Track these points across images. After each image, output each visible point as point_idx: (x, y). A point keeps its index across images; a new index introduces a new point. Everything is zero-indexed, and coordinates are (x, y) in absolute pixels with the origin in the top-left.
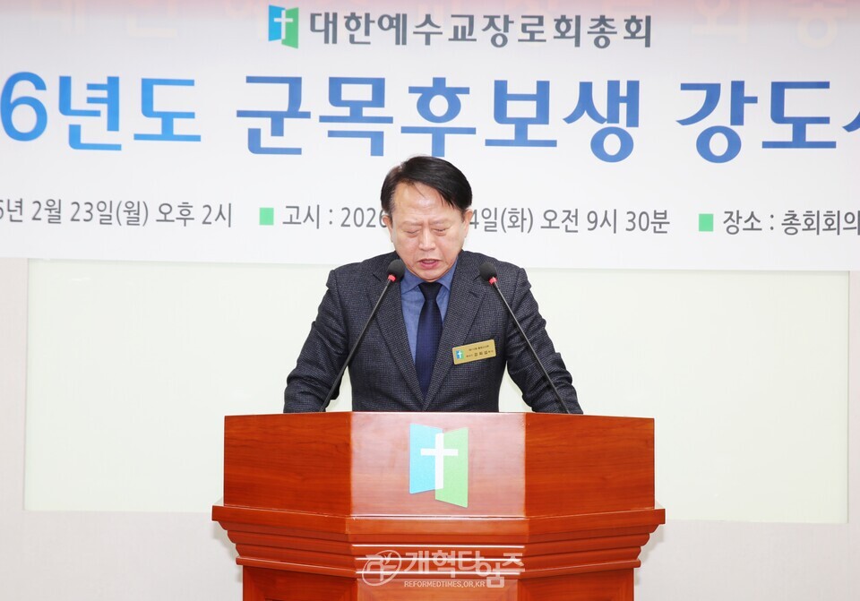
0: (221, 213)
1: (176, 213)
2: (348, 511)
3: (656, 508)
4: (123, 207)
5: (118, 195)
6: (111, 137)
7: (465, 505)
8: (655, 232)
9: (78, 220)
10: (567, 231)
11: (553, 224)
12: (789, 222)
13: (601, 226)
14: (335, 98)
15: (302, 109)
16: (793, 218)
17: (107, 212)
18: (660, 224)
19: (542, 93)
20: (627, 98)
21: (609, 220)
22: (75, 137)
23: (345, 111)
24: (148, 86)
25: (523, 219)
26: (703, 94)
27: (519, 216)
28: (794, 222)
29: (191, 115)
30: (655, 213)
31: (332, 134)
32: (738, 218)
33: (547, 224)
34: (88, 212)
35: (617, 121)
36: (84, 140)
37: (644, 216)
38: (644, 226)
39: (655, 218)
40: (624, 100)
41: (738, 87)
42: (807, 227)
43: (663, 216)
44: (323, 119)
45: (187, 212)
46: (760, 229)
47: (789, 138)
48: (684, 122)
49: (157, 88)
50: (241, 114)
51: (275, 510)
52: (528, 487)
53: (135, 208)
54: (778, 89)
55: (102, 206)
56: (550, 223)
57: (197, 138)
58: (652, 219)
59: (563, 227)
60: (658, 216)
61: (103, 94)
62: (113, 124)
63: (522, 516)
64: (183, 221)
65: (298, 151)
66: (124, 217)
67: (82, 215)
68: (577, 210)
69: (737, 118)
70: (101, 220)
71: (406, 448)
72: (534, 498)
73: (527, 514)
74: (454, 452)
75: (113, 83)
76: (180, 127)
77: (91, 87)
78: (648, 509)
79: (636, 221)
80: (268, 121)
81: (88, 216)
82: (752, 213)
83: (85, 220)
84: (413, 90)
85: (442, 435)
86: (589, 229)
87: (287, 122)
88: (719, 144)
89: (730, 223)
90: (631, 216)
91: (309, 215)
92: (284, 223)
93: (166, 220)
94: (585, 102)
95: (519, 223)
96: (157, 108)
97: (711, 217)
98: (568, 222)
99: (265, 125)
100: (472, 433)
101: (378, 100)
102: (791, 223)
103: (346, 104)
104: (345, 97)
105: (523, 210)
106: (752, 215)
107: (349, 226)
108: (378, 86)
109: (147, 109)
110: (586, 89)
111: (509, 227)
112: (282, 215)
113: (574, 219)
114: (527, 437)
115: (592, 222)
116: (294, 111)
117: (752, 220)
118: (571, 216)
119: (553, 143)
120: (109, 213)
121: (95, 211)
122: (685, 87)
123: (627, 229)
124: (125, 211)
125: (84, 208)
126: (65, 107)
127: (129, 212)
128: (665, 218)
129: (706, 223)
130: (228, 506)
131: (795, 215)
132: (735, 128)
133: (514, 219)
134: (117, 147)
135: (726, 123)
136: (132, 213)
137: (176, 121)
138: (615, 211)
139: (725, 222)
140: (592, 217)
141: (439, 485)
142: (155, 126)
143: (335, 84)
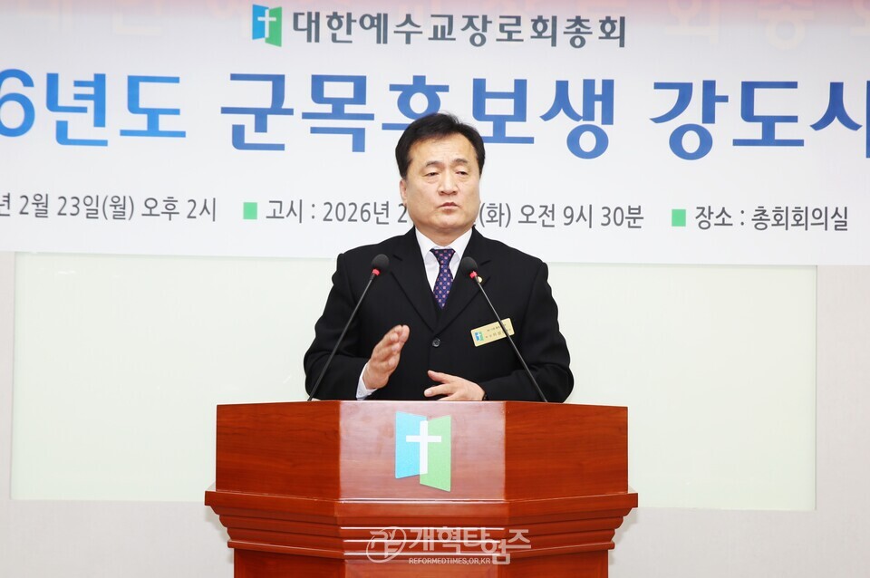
0: (205, 207)
1: (161, 208)
2: (337, 496)
3: (629, 492)
4: (109, 202)
5: (105, 189)
6: (98, 133)
7: (448, 488)
8: (629, 226)
9: (65, 214)
10: (544, 226)
11: (531, 219)
12: (758, 217)
13: (577, 221)
14: (318, 96)
15: (285, 105)
16: (762, 214)
17: (94, 206)
18: (635, 219)
19: (520, 91)
20: (602, 96)
21: (584, 216)
22: (62, 133)
23: (328, 108)
24: (134, 83)
25: (501, 214)
26: (675, 93)
27: (497, 211)
28: (764, 217)
29: (176, 112)
30: (630, 209)
31: (314, 130)
32: (710, 213)
33: (524, 219)
34: (75, 206)
35: (593, 119)
36: (71, 136)
37: (619, 212)
38: (619, 221)
39: (630, 213)
40: (598, 98)
41: (709, 86)
42: (776, 223)
43: (637, 211)
44: (306, 116)
45: (172, 207)
46: (731, 225)
47: (759, 136)
48: (657, 120)
49: (142, 85)
50: (225, 110)
51: (266, 495)
52: (508, 472)
53: (121, 202)
54: (748, 89)
55: (88, 201)
56: (528, 218)
57: (182, 134)
58: (626, 214)
59: (540, 221)
60: (632, 211)
61: (90, 91)
62: (100, 120)
63: (502, 499)
64: (168, 215)
65: (281, 147)
66: (110, 211)
67: (69, 209)
68: (553, 205)
69: (709, 116)
70: (88, 214)
71: (392, 435)
72: (513, 482)
73: (507, 498)
74: (438, 439)
75: (100, 81)
76: (165, 123)
77: (78, 84)
78: (622, 493)
79: (611, 216)
80: (251, 118)
81: (75, 210)
82: (724, 208)
83: (72, 214)
84: (393, 88)
85: (426, 422)
86: (566, 224)
87: (271, 118)
88: (691, 142)
89: (702, 218)
90: (606, 212)
91: (292, 209)
92: (268, 217)
93: (151, 215)
94: (562, 101)
95: (497, 218)
96: (142, 104)
97: (684, 212)
98: (544, 217)
99: (248, 121)
100: (455, 420)
101: (360, 97)
102: (761, 219)
103: (328, 101)
104: (327, 94)
105: (501, 205)
106: (723, 211)
107: (331, 220)
108: (360, 84)
109: (133, 106)
110: (562, 87)
111: (487, 221)
112: (265, 209)
113: (550, 214)
114: (507, 424)
115: (568, 217)
116: (278, 107)
117: (724, 215)
118: (548, 211)
119: (530, 140)
120: (95, 208)
121: (81, 205)
122: (658, 86)
123: (603, 224)
124: (111, 206)
125: (71, 202)
126: (52, 103)
127: (115, 206)
128: (639, 213)
129: (679, 218)
130: (220, 491)
131: (765, 211)
132: (707, 126)
133: (492, 214)
134: (104, 143)
135: (698, 121)
136: (118, 208)
137: (162, 118)
138: (591, 206)
139: (697, 218)
140: (569, 212)
141: (423, 470)
142: (141, 122)
143: (318, 82)
